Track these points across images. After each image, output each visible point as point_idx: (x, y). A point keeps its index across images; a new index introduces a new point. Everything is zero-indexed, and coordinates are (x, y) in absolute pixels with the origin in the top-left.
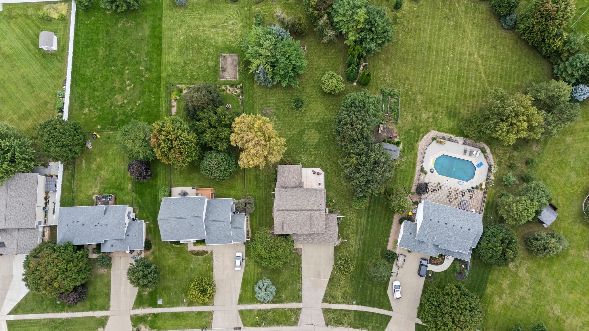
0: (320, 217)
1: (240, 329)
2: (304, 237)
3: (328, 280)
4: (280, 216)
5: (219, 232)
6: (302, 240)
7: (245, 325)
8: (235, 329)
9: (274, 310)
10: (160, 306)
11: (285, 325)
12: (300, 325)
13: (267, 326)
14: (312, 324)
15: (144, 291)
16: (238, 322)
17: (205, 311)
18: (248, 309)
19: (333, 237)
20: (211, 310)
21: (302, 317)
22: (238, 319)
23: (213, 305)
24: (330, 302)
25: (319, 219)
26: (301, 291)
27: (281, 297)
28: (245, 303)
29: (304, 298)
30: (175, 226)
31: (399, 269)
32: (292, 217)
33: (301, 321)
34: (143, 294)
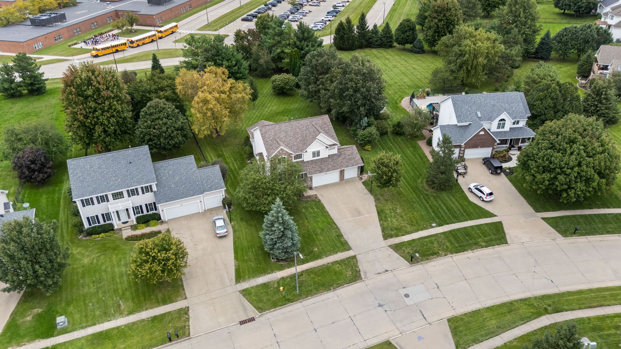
0: (325, 124)
1: (252, 319)
2: (314, 165)
3: (375, 214)
4: (268, 133)
5: (177, 178)
6: (313, 171)
7: (261, 309)
8: (242, 323)
9: (308, 272)
10: (64, 331)
11: (339, 285)
12: (366, 278)
13: (307, 297)
14: (387, 271)
15: (23, 315)
16: (245, 310)
17: (170, 312)
18: (259, 284)
19: (354, 158)
20: (184, 307)
21: (363, 266)
22: (243, 306)
23: (186, 298)
24: (397, 236)
25: (324, 128)
26: (342, 236)
27: (312, 252)
28: (249, 278)
29: (350, 243)
30: (99, 168)
31: (465, 176)
32: (286, 132)
33: (365, 273)
34: (20, 321)
